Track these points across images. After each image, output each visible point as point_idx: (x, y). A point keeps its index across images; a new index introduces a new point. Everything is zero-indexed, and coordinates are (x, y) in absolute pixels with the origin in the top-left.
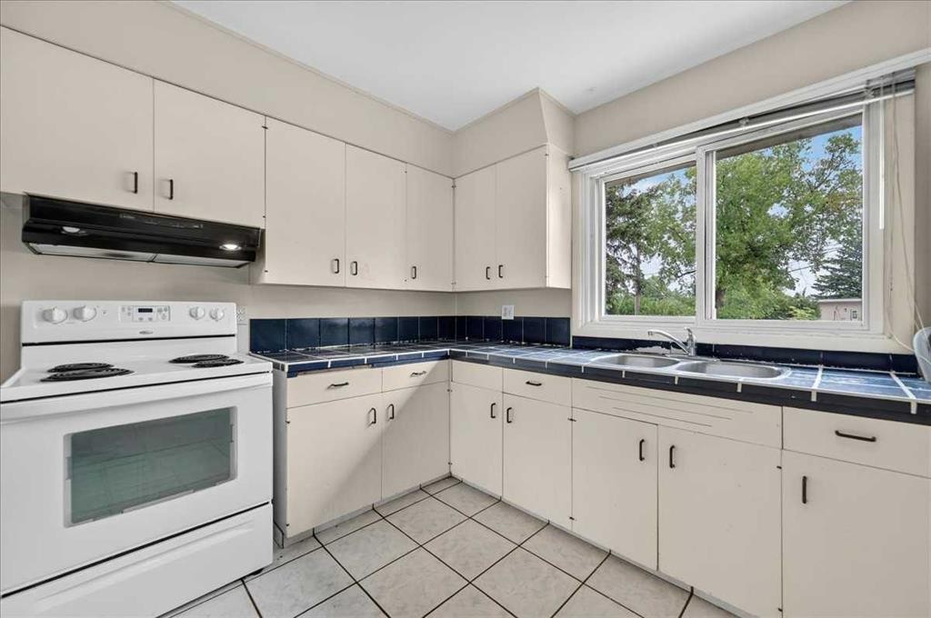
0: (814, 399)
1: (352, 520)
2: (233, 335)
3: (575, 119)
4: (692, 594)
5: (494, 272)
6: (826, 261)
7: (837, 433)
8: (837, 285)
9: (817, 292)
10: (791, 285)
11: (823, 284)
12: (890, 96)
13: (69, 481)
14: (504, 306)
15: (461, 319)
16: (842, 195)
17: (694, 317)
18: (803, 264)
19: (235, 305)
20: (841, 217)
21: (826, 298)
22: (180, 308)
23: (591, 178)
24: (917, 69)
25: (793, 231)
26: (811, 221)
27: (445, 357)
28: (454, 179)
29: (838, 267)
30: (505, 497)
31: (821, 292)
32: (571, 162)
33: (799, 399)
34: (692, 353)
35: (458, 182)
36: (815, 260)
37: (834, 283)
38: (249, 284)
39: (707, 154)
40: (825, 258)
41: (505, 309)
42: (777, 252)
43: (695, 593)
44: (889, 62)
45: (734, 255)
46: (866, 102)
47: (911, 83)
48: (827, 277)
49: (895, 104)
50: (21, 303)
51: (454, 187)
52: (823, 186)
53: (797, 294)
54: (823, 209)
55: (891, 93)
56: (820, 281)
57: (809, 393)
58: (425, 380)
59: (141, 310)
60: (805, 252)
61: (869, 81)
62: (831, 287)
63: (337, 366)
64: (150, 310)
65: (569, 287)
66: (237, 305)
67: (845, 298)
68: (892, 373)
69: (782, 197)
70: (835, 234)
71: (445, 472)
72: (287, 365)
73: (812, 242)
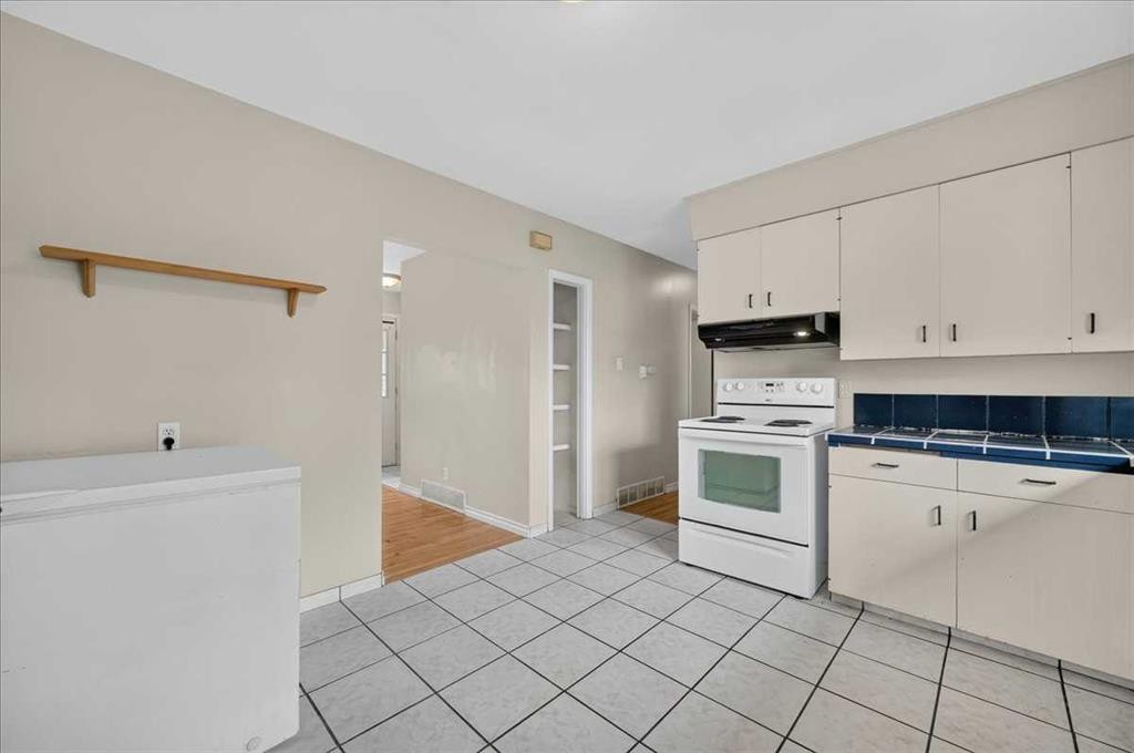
13: (703, 476)
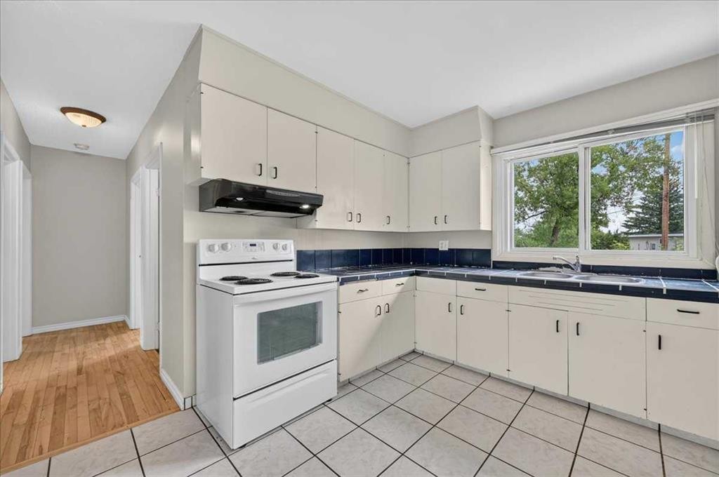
0: (665, 292)
1: (367, 374)
2: (291, 260)
3: (495, 123)
4: (589, 408)
5: (440, 220)
6: (634, 207)
7: (678, 310)
8: (640, 224)
9: (625, 230)
10: (606, 225)
11: (629, 223)
12: (701, 123)
14: (440, 242)
15: (407, 250)
16: (647, 158)
17: (577, 249)
18: (618, 208)
19: (292, 241)
20: (645, 174)
21: (632, 234)
22: (269, 243)
23: (504, 160)
24: (716, 108)
25: (611, 185)
26: (624, 178)
27: (412, 274)
28: (408, 158)
29: (640, 210)
30: (458, 361)
31: (628, 230)
32: (492, 150)
33: (657, 293)
34: (579, 270)
35: (412, 160)
36: (626, 207)
37: (637, 223)
38: (297, 228)
39: (585, 148)
40: (634, 205)
41: (442, 244)
42: (599, 200)
43: (591, 407)
44: (700, 104)
45: (568, 203)
46: (686, 125)
47: (712, 117)
48: (632, 218)
49: (703, 128)
50: (198, 240)
51: (409, 163)
52: (632, 152)
53: (609, 231)
54: (632, 169)
55: (700, 120)
56: (628, 222)
57: (662, 290)
58: (403, 289)
59: (251, 245)
60: (618, 201)
61: (687, 114)
62: (636, 226)
63: (363, 279)
64: (255, 245)
65: (490, 229)
66: (294, 241)
67: (646, 234)
68: (703, 280)
69: (602, 160)
70: (641, 187)
71: (411, 348)
72: (340, 278)
73: (624, 194)
